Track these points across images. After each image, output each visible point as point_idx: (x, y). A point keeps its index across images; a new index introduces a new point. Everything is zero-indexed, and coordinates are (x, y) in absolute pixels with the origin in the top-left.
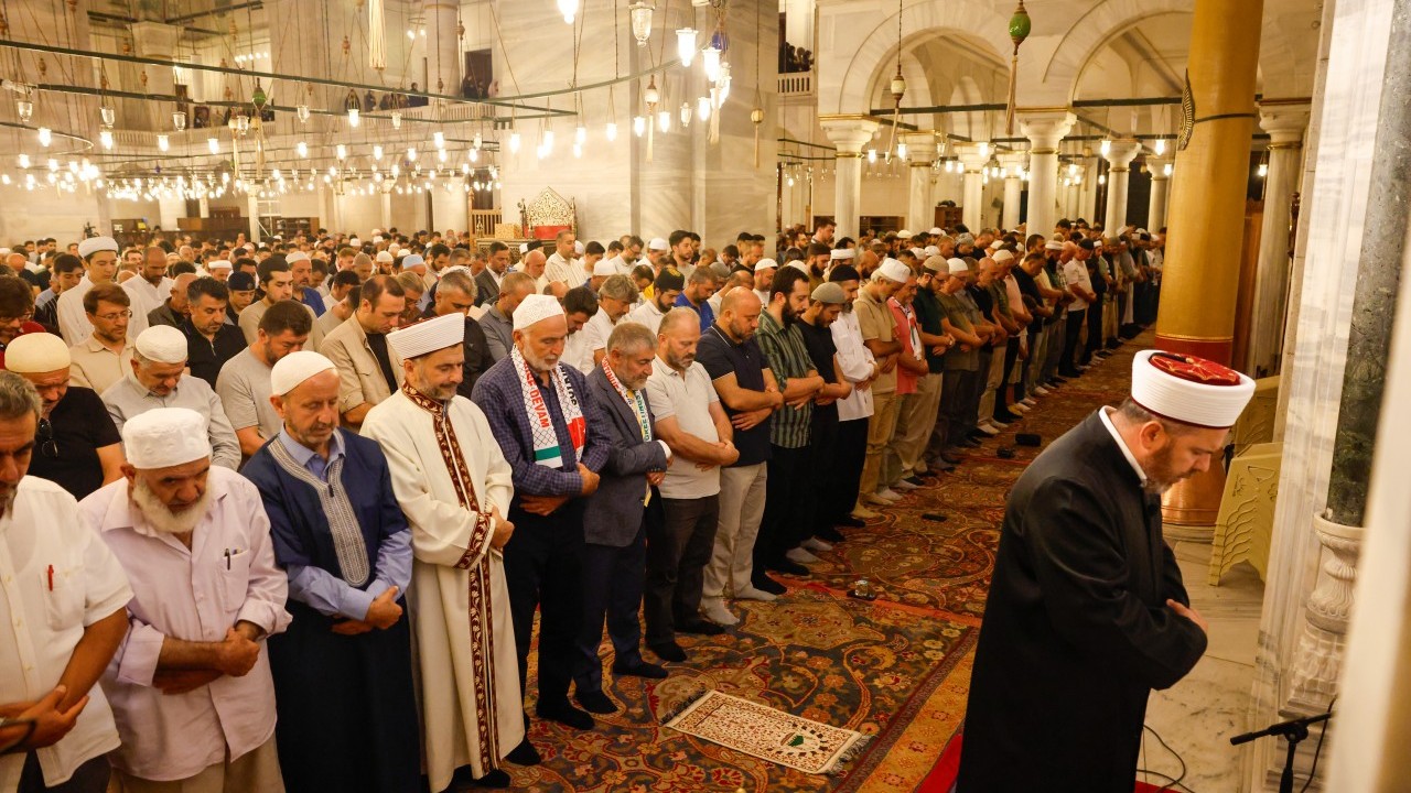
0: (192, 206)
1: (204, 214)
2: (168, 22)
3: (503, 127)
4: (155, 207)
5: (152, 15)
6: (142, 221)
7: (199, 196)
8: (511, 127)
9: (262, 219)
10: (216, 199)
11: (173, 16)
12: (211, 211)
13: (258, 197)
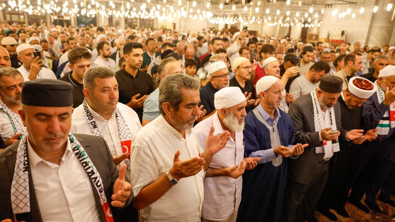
0: (226, 26)
1: (229, 28)
3: (329, 7)
4: (217, 25)
8: (331, 7)
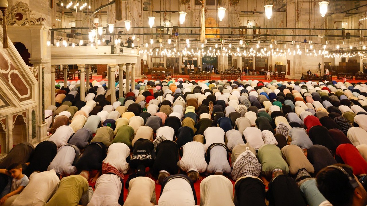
0: (343, 59)
1: (347, 61)
2: (342, 13)
4: (333, 59)
5: (338, 12)
6: (330, 63)
7: (346, 57)
9: (364, 63)
10: (351, 58)
11: (343, 11)
12: (349, 61)
13: (363, 57)
